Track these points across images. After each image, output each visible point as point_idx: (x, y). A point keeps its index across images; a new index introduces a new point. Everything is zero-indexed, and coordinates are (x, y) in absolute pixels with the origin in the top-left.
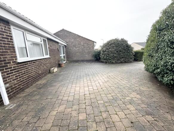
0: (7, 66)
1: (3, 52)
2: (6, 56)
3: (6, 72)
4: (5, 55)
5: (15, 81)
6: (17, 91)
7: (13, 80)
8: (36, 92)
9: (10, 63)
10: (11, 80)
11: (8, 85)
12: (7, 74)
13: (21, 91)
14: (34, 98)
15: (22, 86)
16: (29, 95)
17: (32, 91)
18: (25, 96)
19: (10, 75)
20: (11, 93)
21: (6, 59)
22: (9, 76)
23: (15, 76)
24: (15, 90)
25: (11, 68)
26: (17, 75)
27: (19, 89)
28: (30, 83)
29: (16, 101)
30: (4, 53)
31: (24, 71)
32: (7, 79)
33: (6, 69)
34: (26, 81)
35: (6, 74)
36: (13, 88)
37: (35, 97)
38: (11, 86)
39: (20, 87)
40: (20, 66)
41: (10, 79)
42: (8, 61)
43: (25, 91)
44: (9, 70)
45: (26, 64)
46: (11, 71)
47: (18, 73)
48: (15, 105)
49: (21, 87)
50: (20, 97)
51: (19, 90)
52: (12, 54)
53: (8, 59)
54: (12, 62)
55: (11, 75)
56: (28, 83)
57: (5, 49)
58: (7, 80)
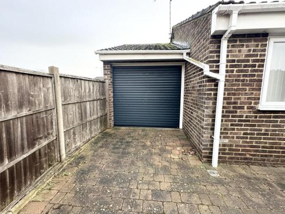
0: (236, 112)
1: (238, 90)
2: (240, 96)
3: (231, 121)
4: (239, 94)
5: (241, 140)
6: (238, 159)
7: (238, 138)
8: (266, 187)
9: (242, 108)
10: (235, 136)
11: (226, 141)
12: (232, 125)
13: (243, 162)
14: (248, 193)
15: (251, 155)
16: (249, 178)
17: (263, 177)
18: (242, 176)
19: (235, 127)
20: (227, 156)
21: (239, 101)
22: (233, 129)
23: (242, 132)
24: (235, 154)
25: (242, 116)
26: (249, 132)
27: (243, 157)
28: (272, 159)
29: (224, 171)
30: (240, 91)
31: (266, 130)
32: (229, 132)
33: (233, 116)
34: (263, 151)
35: (230, 123)
36: (233, 150)
37: (254, 194)
38: (231, 145)
39: (245, 155)
40: (260, 117)
41: (234, 134)
42: (240, 104)
43: (251, 166)
44: (237, 119)
45: (277, 117)
46: (239, 121)
47: (251, 130)
48: (219, 175)
49: (248, 156)
50: (234, 171)
51: (241, 159)
52: (252, 93)
53: (242, 100)
54: (248, 107)
55: (237, 129)
56: (266, 156)
57: (243, 85)
58: (227, 133)
